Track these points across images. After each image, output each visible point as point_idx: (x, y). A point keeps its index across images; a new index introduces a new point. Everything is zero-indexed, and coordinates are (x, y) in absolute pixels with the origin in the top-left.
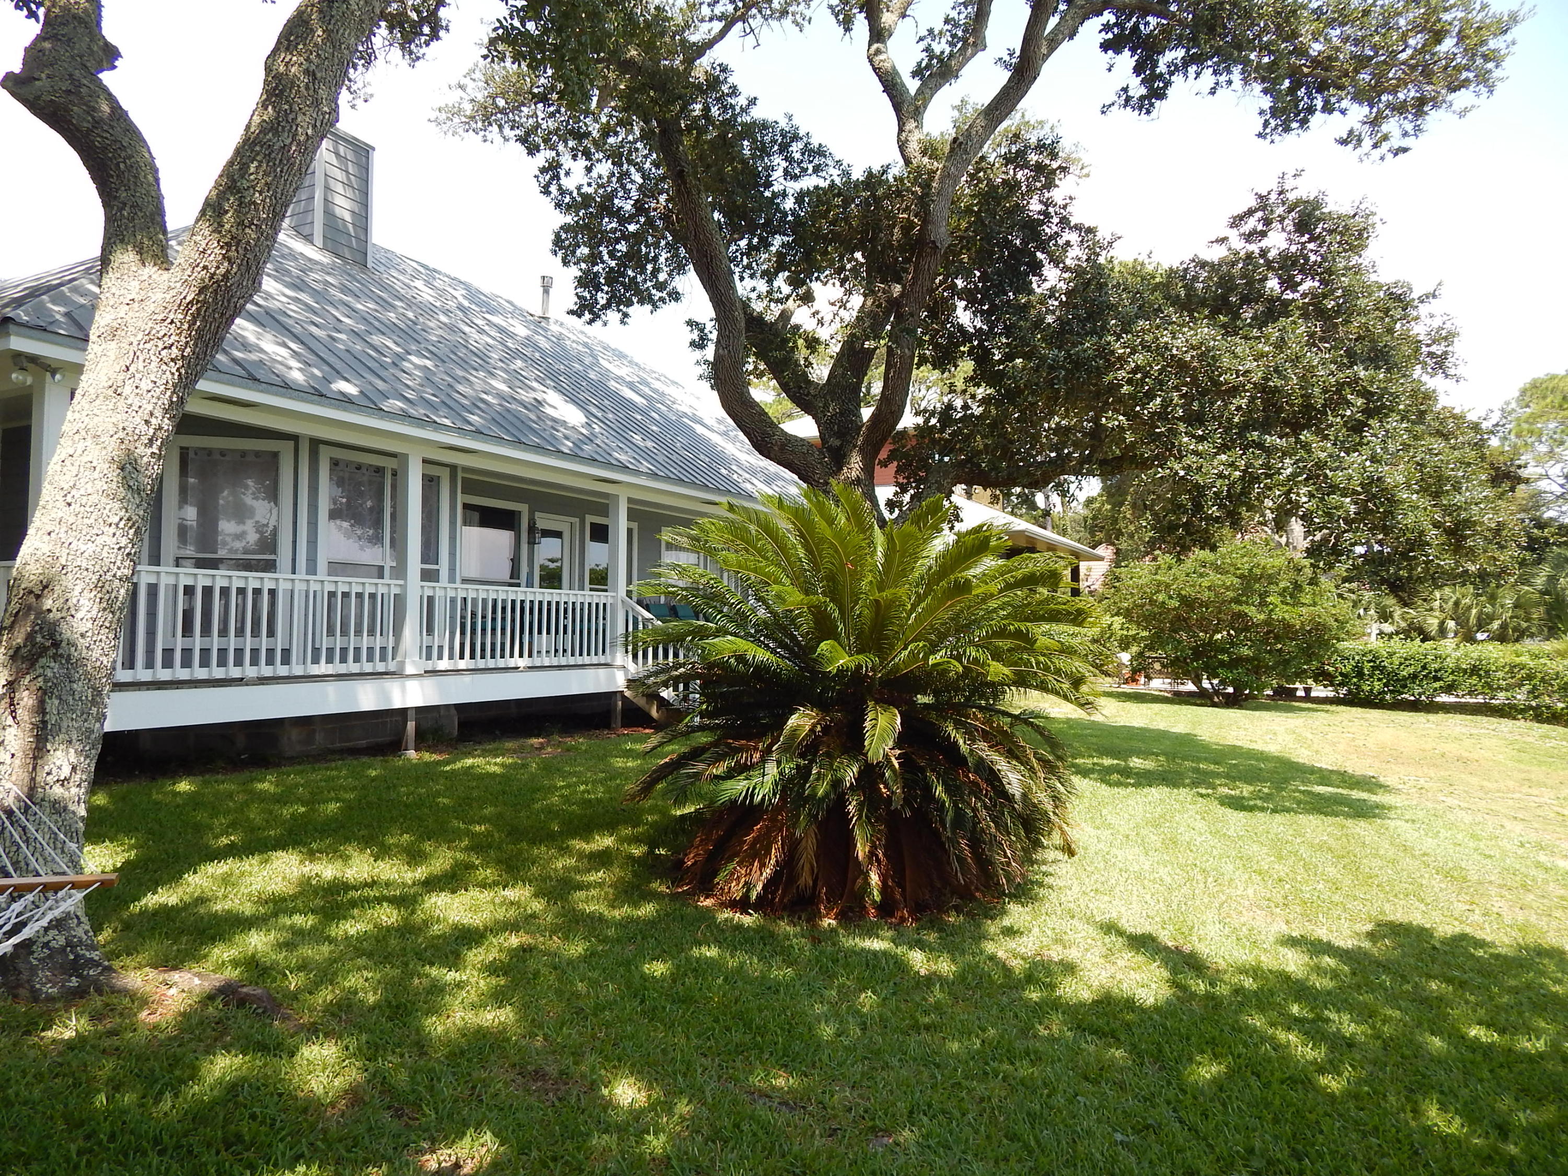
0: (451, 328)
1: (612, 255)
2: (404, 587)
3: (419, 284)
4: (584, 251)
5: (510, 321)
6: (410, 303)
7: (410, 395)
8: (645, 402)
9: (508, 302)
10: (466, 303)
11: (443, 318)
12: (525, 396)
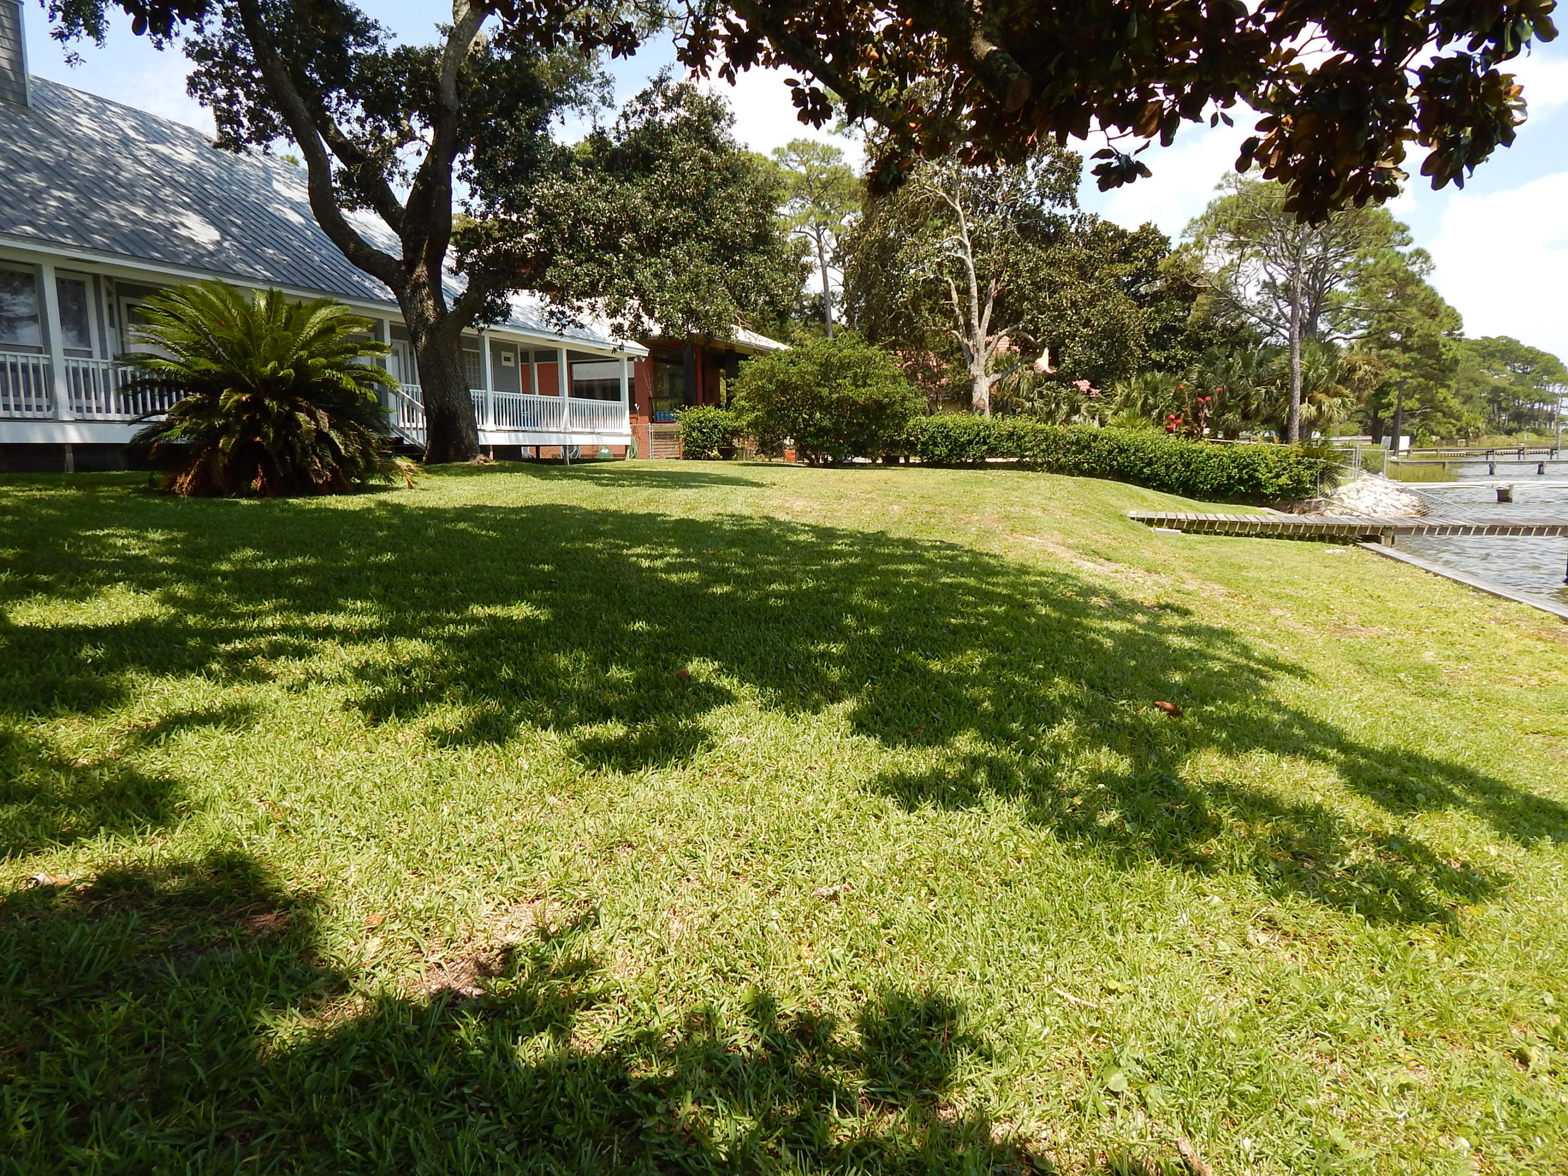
0: (104, 162)
1: (248, 96)
2: (50, 359)
3: (84, 119)
4: (221, 92)
5: (179, 149)
6: (69, 140)
7: (41, 222)
8: (301, 220)
9: (186, 128)
10: (132, 134)
11: (99, 152)
12: (160, 218)
